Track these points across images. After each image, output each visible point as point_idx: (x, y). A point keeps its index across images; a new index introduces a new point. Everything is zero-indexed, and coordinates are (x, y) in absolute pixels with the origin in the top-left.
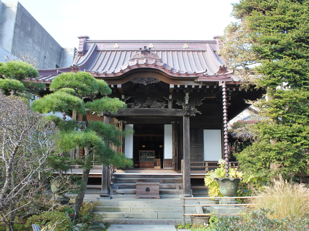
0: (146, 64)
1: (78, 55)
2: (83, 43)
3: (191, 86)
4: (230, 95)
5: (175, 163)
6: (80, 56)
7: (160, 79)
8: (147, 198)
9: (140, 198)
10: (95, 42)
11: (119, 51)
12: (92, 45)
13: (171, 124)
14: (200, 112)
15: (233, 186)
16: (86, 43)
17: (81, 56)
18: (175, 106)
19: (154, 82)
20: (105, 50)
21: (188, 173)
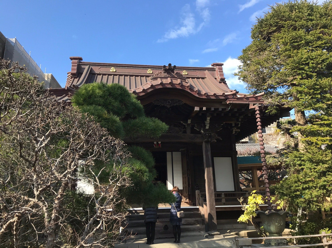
0: (171, 83)
1: (71, 77)
2: (76, 64)
3: (218, 109)
4: (240, 122)
5: (189, 194)
6: (73, 78)
7: (185, 101)
8: (166, 238)
9: (157, 238)
10: (90, 64)
11: (116, 75)
12: (87, 67)
13: (180, 151)
14: (221, 138)
15: (281, 221)
16: (79, 64)
17: (75, 78)
18: (193, 131)
19: (178, 104)
20: (101, 73)
21: (213, 205)
